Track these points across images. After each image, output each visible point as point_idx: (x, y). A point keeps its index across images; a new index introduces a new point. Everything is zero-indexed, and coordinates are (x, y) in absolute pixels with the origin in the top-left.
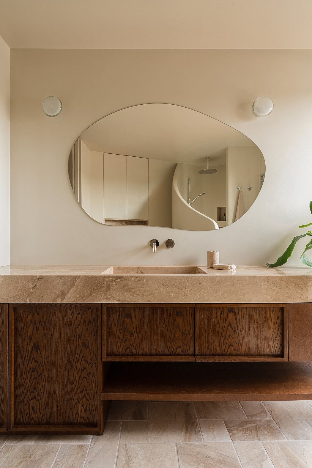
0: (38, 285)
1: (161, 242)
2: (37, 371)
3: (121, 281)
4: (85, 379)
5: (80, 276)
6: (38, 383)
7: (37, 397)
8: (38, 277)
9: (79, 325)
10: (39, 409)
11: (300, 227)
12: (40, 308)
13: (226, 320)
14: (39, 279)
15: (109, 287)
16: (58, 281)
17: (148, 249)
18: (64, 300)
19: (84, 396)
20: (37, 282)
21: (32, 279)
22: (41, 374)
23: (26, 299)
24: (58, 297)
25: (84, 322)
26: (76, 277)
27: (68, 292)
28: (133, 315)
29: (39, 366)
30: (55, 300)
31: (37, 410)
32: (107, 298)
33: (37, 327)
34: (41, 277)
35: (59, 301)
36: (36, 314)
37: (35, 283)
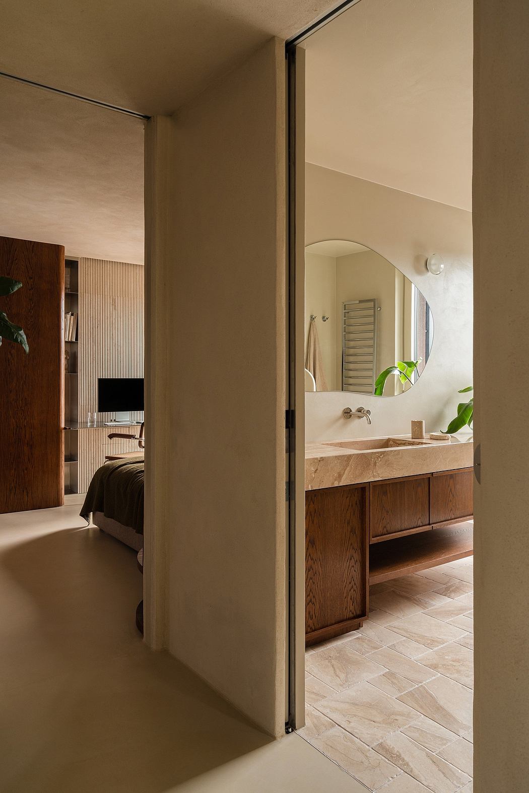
0: (319, 468)
1: (354, 410)
2: (312, 569)
3: (384, 456)
4: (352, 568)
5: (353, 455)
6: (314, 583)
7: (313, 600)
8: (319, 459)
9: (347, 510)
10: (315, 613)
11: (460, 392)
12: (315, 496)
13: (449, 486)
14: (320, 461)
15: (375, 464)
16: (336, 462)
17: (342, 421)
18: (341, 483)
19: (352, 587)
20: (318, 465)
21: (314, 462)
22: (316, 573)
23: (308, 486)
24: (335, 480)
25: (352, 506)
26: (350, 455)
27: (344, 473)
28: (388, 492)
29: (314, 563)
30: (333, 484)
31: (312, 615)
32: (374, 476)
33: (313, 518)
34: (322, 459)
35: (336, 484)
36: (312, 503)
37: (316, 467)
